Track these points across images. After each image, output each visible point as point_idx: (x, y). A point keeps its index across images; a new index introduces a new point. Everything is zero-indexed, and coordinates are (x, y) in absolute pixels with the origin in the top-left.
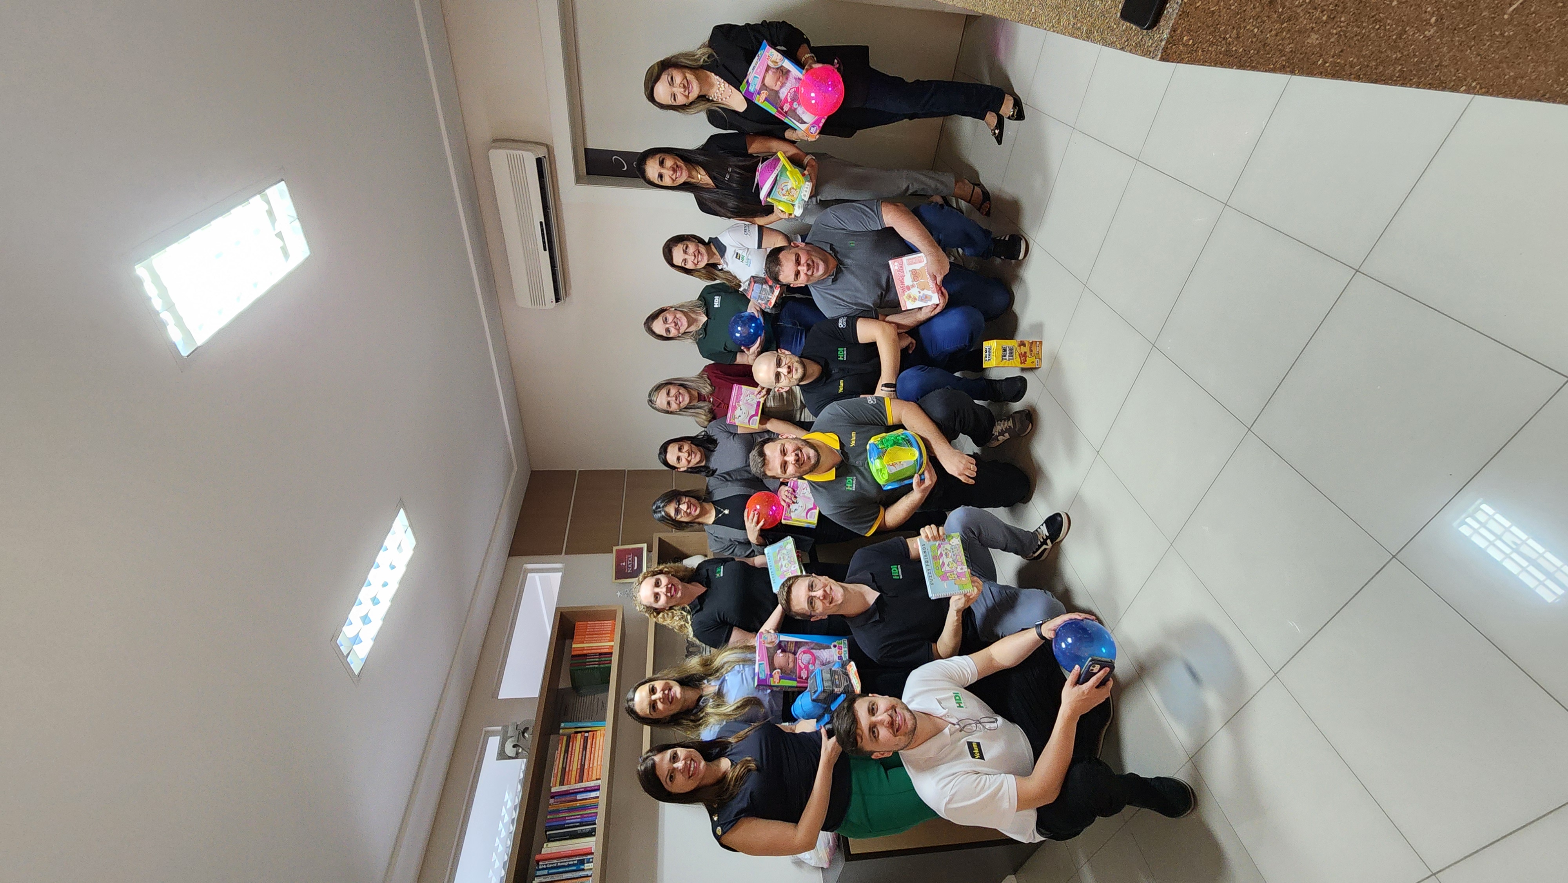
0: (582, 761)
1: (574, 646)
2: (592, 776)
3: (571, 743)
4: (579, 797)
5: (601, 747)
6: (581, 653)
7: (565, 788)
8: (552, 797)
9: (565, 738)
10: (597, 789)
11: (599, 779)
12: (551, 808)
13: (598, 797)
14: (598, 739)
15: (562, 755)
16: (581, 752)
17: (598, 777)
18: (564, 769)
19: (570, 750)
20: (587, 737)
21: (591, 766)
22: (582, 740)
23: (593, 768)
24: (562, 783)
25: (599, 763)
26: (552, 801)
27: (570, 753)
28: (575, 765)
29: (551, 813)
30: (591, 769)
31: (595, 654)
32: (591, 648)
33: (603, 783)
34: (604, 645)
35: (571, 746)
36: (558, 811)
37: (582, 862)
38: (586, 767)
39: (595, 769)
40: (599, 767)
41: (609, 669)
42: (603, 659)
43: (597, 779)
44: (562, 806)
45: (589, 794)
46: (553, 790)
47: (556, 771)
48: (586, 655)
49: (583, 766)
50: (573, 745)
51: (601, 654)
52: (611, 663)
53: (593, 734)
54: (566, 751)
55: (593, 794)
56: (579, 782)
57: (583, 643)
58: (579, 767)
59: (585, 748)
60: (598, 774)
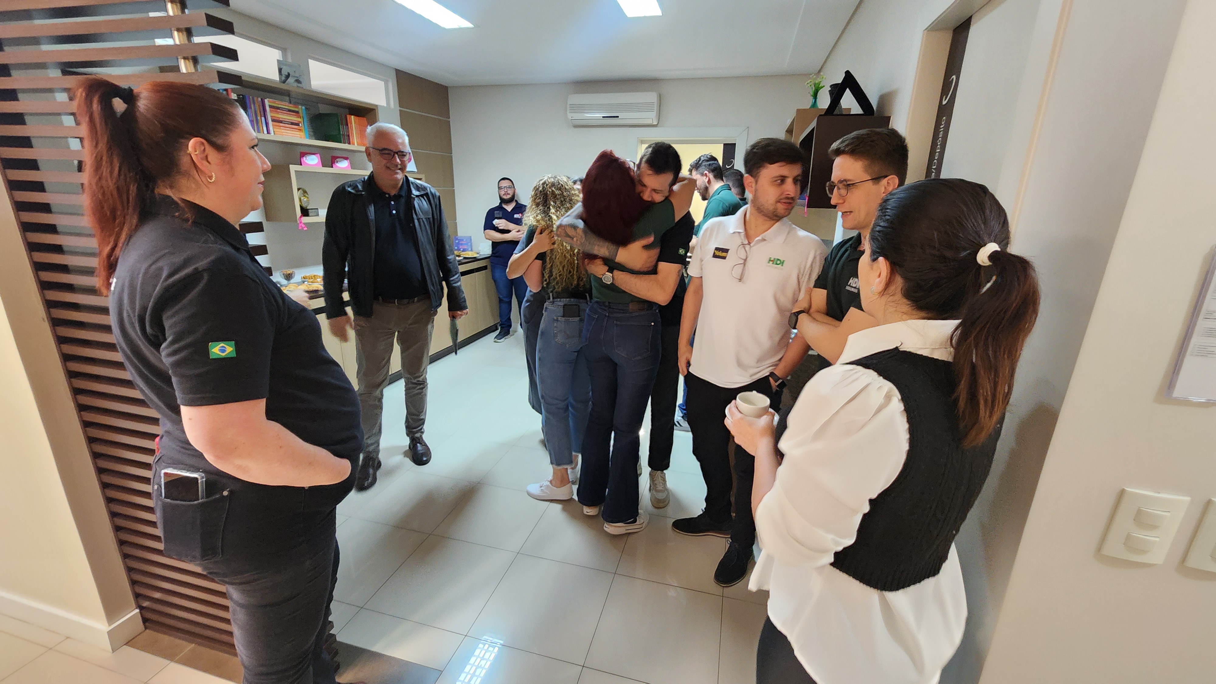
0: (284, 121)
1: (352, 116)
2: (277, 128)
3: (294, 114)
4: (263, 118)
5: (293, 135)
6: (349, 122)
7: (268, 108)
8: (262, 99)
9: (296, 110)
10: (268, 132)
11: (274, 133)
12: (255, 98)
13: (263, 133)
14: (298, 133)
15: (287, 107)
16: (289, 121)
17: (276, 133)
18: (278, 108)
19: (291, 113)
20: (299, 125)
21: (282, 128)
22: (296, 122)
23: (280, 129)
24: (270, 107)
25: (284, 134)
26: (260, 99)
27: (288, 113)
28: (281, 117)
29: (253, 98)
30: (279, 127)
31: (349, 132)
32: (352, 129)
33: (272, 137)
34: (355, 138)
35: (292, 113)
36: (254, 104)
38: (281, 124)
39: (280, 130)
40: (281, 133)
41: (339, 141)
42: (346, 138)
43: (274, 132)
44: (257, 105)
45: (265, 126)
46: (266, 101)
47: (277, 102)
48: (347, 125)
49: (281, 122)
50: (293, 115)
51: (349, 136)
52: (344, 143)
53: (300, 130)
54: (290, 111)
55: (265, 128)
56: (272, 119)
57: (355, 123)
58: (281, 119)
59: (292, 124)
60: (277, 133)
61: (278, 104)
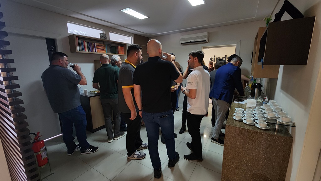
1: (120, 47)
2: (98, 51)
4: (94, 48)
7: (96, 46)
8: (94, 43)
9: (104, 45)
15: (101, 45)
16: (102, 48)
20: (104, 50)
24: (96, 45)
28: (99, 47)
29: (91, 43)
32: (119, 50)
34: (120, 53)
37: (84, 49)
44: (93, 45)
55: (95, 51)
56: (97, 48)
61: (99, 44)
